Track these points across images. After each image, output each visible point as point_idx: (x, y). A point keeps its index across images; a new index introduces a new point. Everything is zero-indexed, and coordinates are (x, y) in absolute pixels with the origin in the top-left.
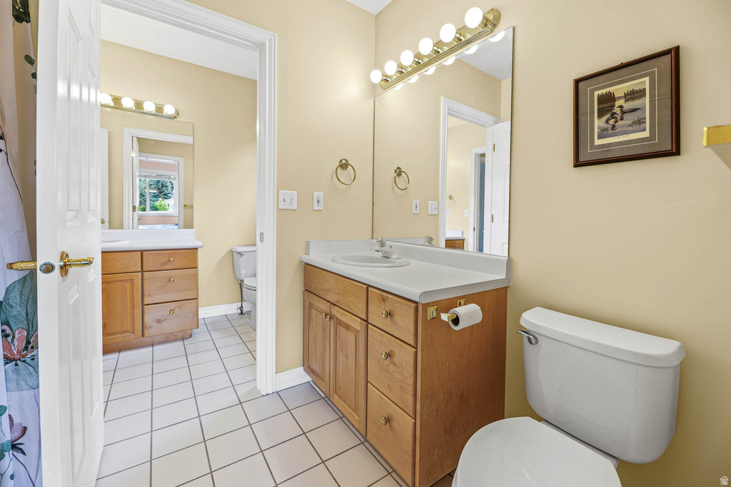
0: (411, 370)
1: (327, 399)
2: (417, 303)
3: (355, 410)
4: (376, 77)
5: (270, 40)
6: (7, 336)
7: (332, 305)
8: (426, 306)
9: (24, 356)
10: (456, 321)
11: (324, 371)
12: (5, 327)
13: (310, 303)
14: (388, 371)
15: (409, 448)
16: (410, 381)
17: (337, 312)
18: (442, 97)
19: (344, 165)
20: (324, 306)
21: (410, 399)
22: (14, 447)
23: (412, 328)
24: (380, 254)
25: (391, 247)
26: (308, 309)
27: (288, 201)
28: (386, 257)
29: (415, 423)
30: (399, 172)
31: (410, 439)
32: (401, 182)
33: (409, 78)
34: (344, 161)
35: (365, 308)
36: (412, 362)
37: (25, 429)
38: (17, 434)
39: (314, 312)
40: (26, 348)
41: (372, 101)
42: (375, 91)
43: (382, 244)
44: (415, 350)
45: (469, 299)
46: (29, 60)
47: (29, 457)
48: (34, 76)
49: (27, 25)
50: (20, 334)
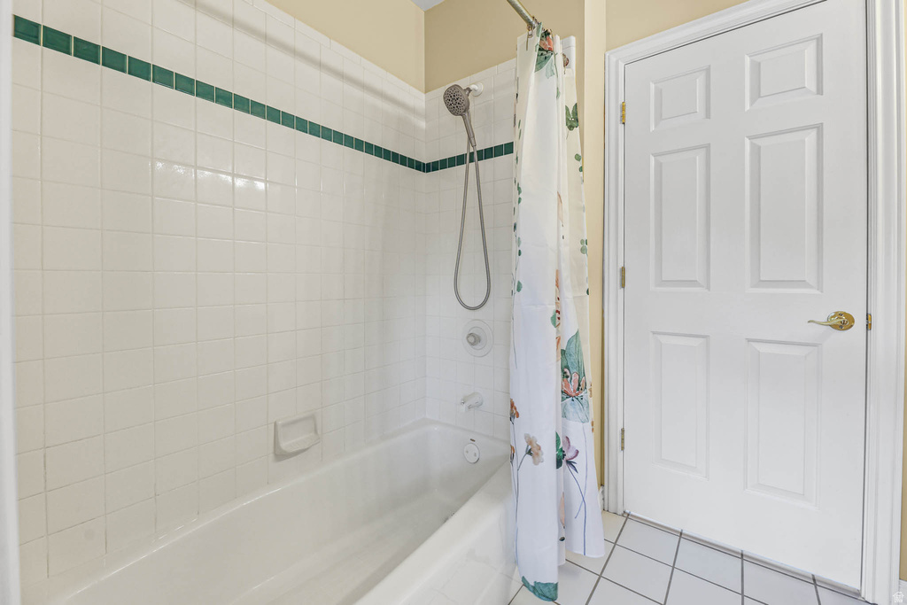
6: (567, 377)
9: (577, 395)
12: (566, 370)
22: (569, 462)
37: (577, 452)
38: (571, 454)
40: (578, 389)
46: (578, 158)
47: (580, 476)
48: (581, 169)
49: (576, 130)
50: (575, 377)
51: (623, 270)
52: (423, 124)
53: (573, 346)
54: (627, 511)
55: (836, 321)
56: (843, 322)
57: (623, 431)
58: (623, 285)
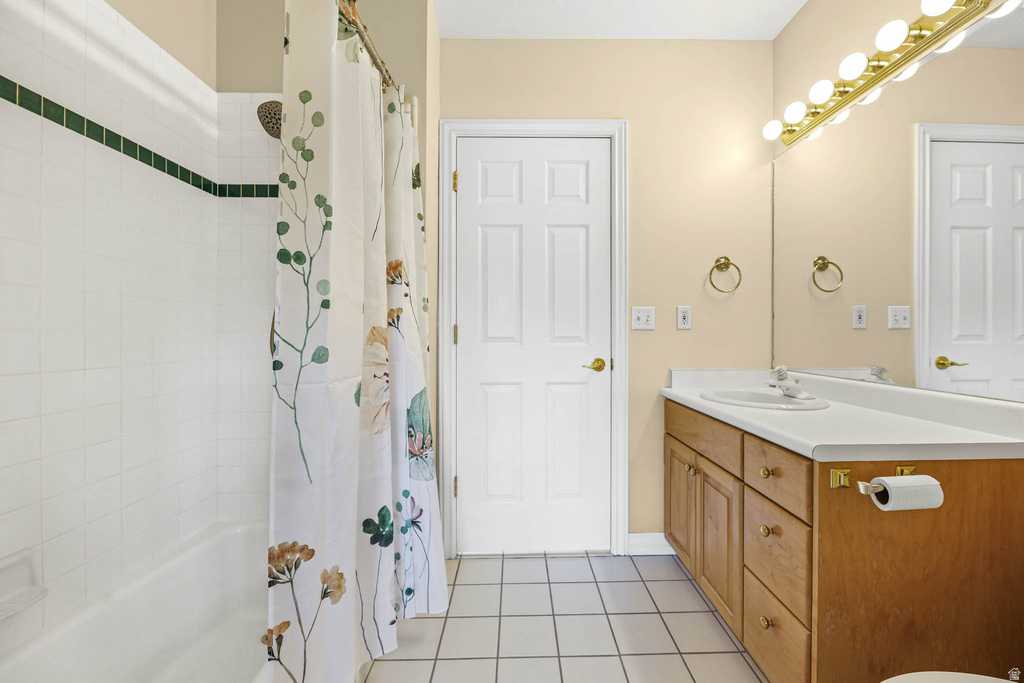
0: (804, 558)
1: (692, 580)
2: (812, 460)
3: (728, 602)
4: (773, 130)
5: (620, 130)
6: (412, 436)
7: (698, 457)
8: (827, 467)
9: (421, 453)
10: (883, 496)
11: (688, 540)
12: (411, 429)
13: (672, 450)
14: (771, 554)
15: (801, 671)
16: (803, 573)
17: (704, 465)
18: (917, 125)
19: (723, 265)
20: (689, 456)
21: (802, 599)
22: (414, 523)
23: (803, 495)
24: (778, 392)
25: (797, 381)
26: (669, 458)
27: (643, 319)
28: (789, 396)
29: (810, 636)
30: (823, 265)
31: (803, 658)
32: (825, 279)
33: (830, 119)
34: (723, 260)
35: (739, 463)
36: (804, 547)
37: (422, 511)
38: (416, 514)
39: (676, 462)
40: (422, 448)
41: (769, 165)
42: (772, 151)
43: (781, 377)
44: (809, 529)
45: (919, 467)
46: (420, 217)
47: (424, 534)
48: (423, 229)
49: (419, 189)
50: (419, 436)
51: (456, 327)
52: (214, 132)
53: (417, 404)
54: (459, 553)
55: (596, 365)
56: (599, 366)
57: (456, 478)
58: (456, 342)
